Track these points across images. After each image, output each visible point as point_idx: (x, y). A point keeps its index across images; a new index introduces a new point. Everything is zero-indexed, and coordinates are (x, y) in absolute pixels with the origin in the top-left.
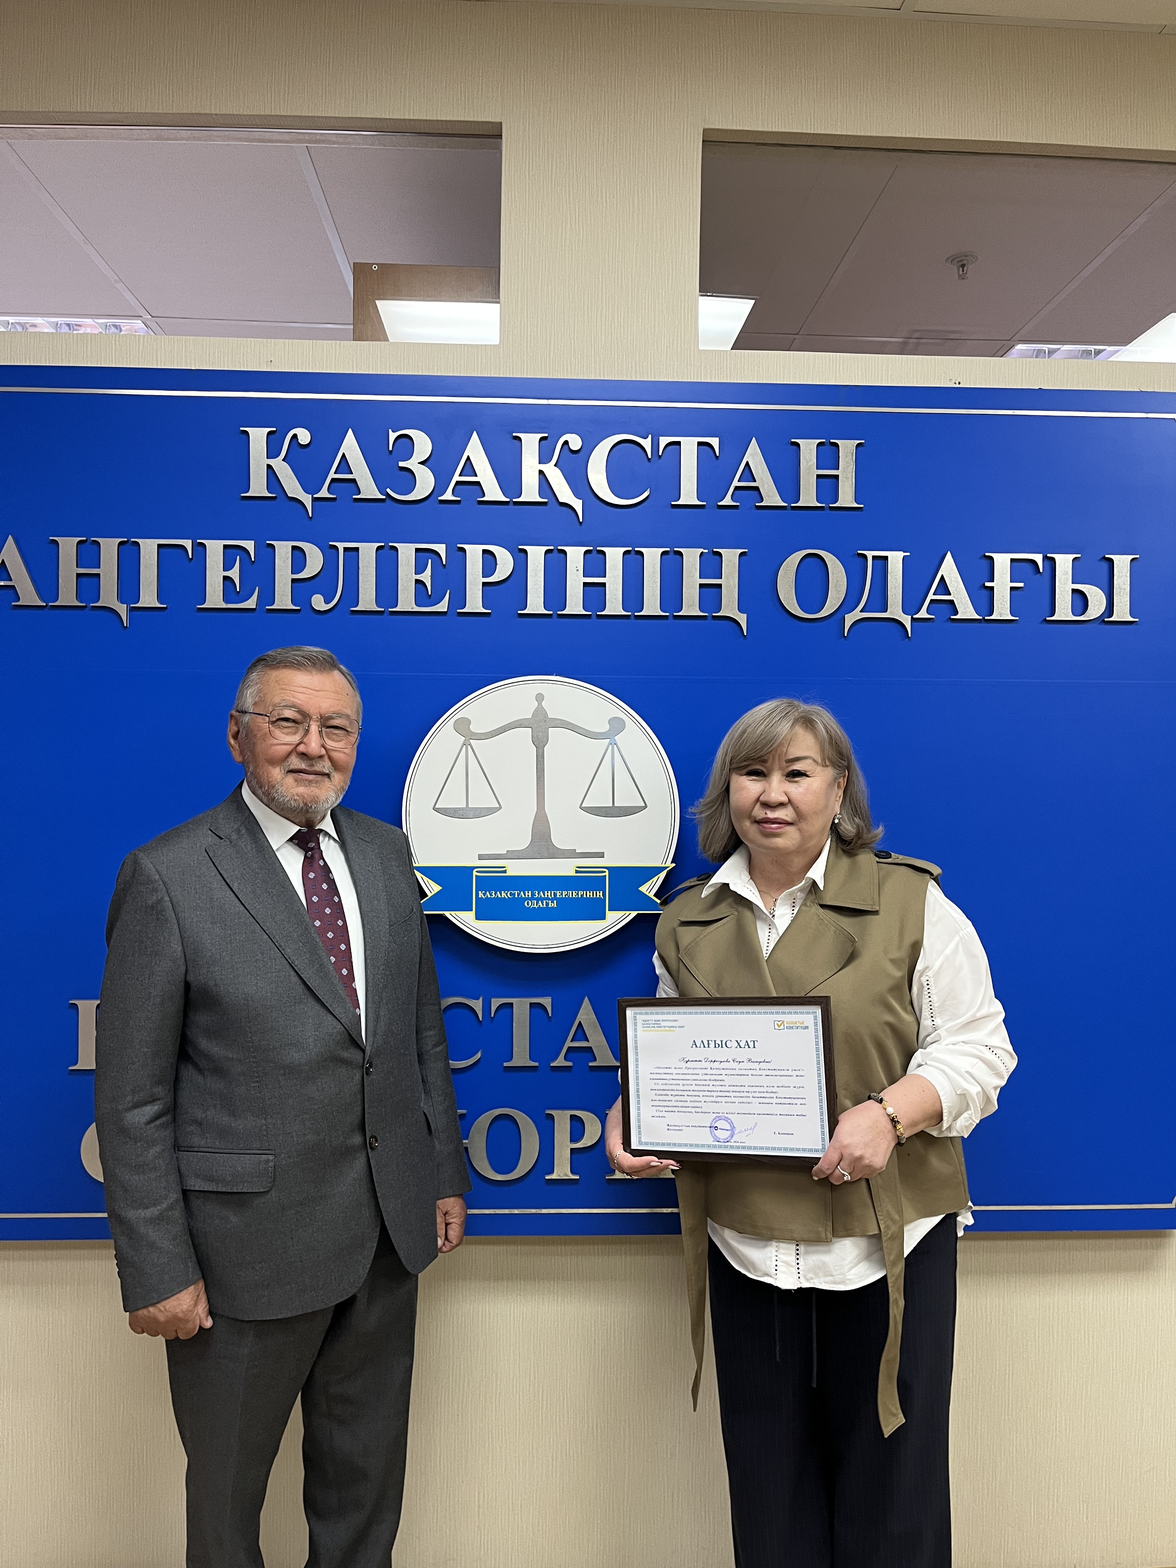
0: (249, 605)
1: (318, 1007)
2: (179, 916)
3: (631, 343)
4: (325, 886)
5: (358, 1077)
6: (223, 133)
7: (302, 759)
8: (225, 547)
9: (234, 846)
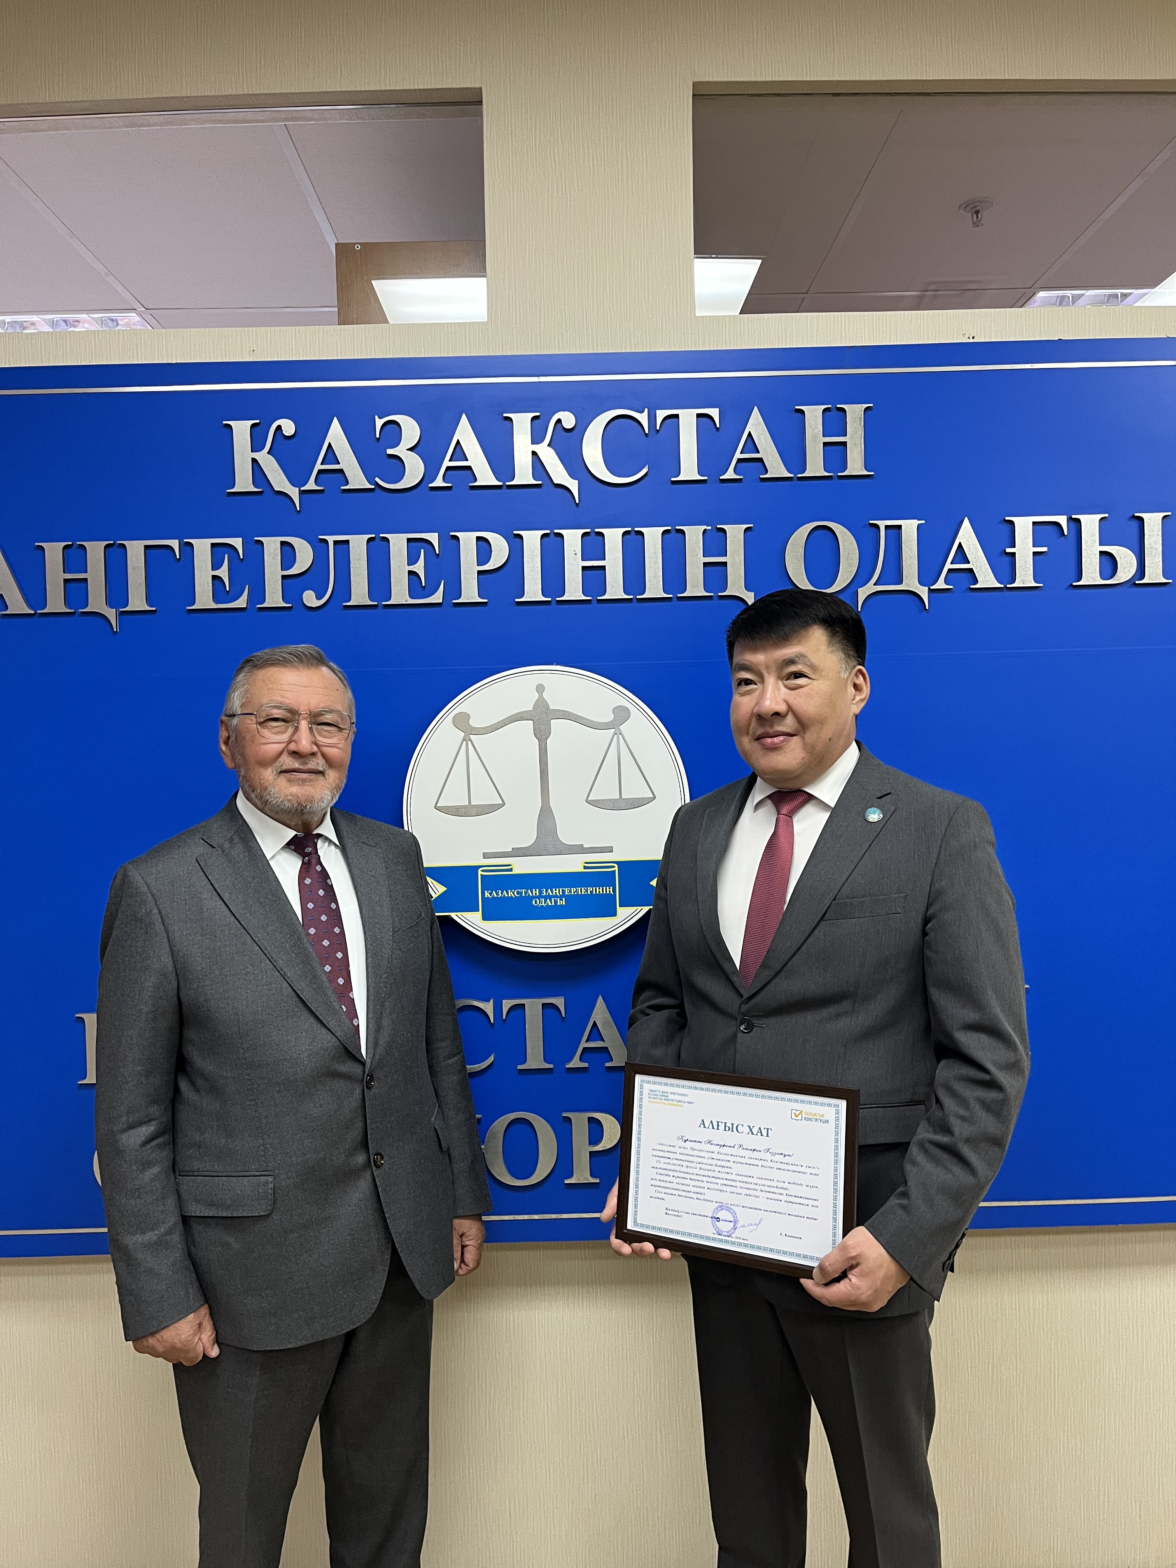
0: (240, 604)
1: (312, 1020)
2: (169, 929)
3: (624, 313)
4: (321, 892)
5: (358, 1091)
6: (196, 116)
7: (294, 758)
8: (213, 545)
9: (225, 855)
